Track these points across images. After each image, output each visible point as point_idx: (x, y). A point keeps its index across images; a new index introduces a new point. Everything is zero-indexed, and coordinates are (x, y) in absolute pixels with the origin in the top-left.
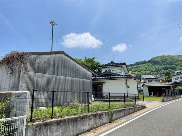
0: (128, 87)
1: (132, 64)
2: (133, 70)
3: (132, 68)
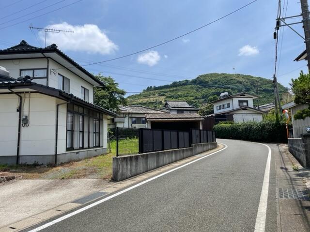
0: (24, 121)
1: (168, 85)
2: (167, 94)
3: (166, 92)
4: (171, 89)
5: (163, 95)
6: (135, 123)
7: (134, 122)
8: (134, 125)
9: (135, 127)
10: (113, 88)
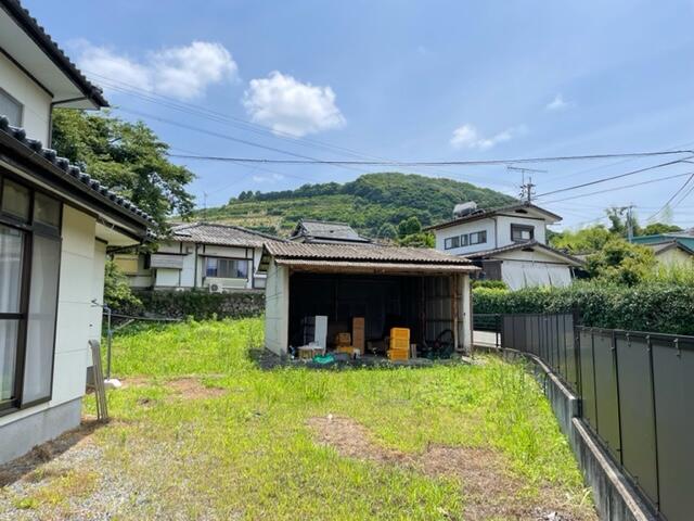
1: (289, 192)
2: (288, 213)
4: (298, 201)
5: (279, 214)
6: (216, 276)
7: (212, 273)
8: (212, 281)
9: (215, 287)
10: (150, 157)
